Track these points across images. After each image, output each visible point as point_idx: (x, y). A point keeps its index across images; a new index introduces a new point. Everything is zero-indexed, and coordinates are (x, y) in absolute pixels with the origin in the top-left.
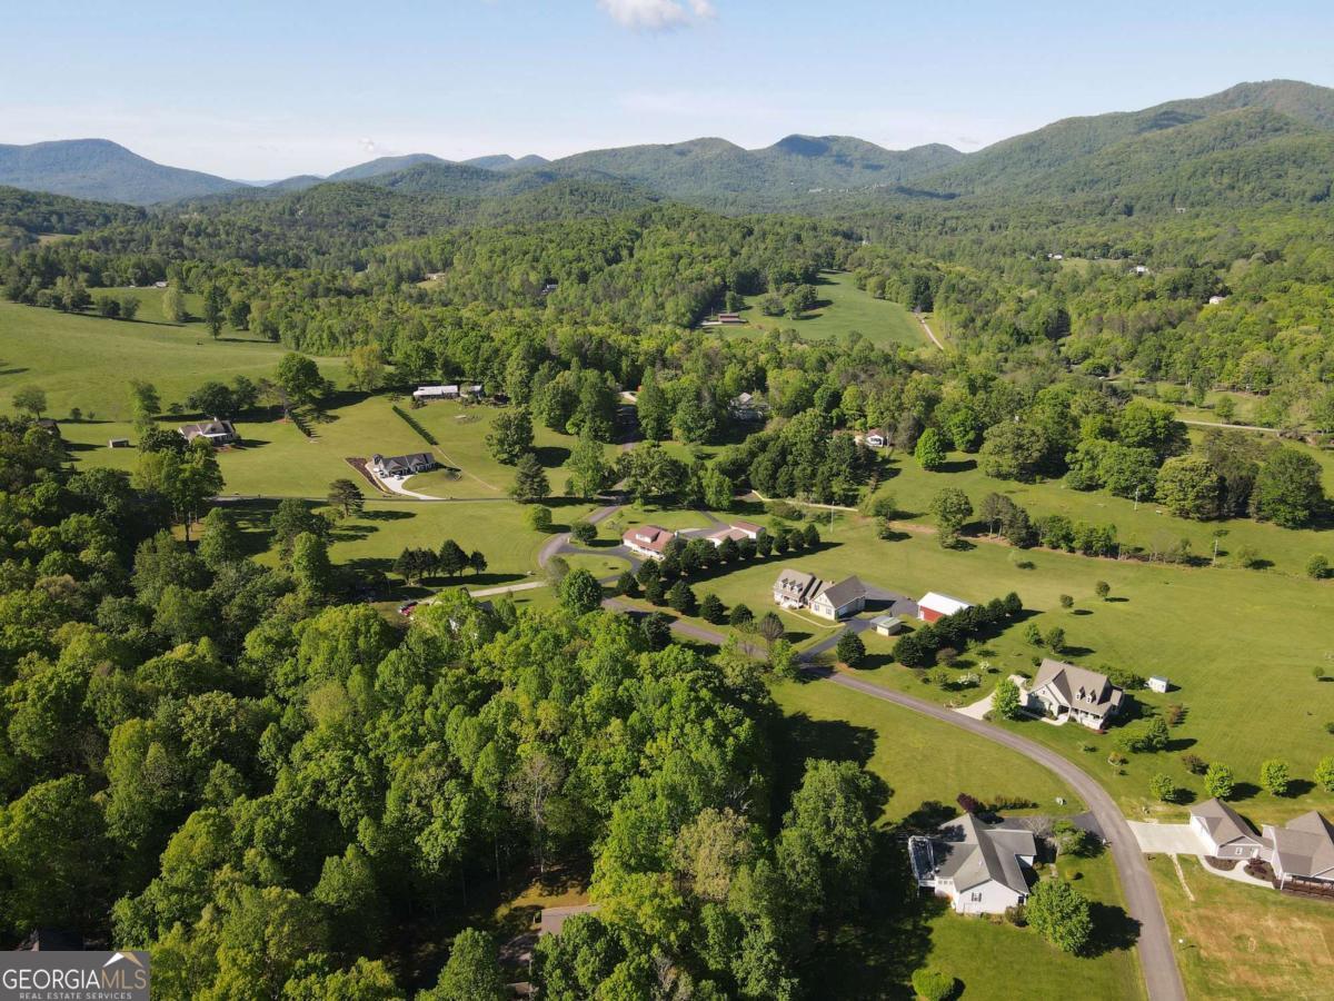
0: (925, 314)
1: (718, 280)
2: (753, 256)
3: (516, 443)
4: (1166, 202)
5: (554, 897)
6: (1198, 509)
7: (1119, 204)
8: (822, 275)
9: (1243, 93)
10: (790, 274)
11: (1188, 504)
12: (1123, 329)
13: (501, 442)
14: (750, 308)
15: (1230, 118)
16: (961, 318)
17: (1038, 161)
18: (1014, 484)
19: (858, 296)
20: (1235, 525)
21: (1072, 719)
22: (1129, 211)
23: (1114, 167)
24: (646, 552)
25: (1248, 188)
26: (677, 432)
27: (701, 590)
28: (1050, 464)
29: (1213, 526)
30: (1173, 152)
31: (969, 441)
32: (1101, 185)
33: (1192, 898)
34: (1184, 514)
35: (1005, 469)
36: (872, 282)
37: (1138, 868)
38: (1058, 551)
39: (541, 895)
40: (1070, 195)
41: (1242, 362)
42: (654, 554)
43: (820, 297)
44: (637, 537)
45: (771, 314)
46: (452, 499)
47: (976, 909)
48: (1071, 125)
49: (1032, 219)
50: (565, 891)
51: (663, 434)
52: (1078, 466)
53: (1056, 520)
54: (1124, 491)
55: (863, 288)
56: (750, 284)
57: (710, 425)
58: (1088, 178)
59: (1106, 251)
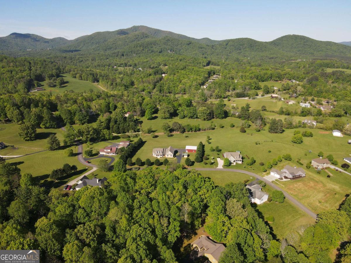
0: (97, 83)
1: (29, 78)
2: (37, 70)
3: (32, 133)
4: (131, 53)
5: (190, 240)
6: (207, 118)
7: (120, 54)
8: (61, 75)
9: (135, 28)
10: (52, 75)
11: (205, 118)
12: (150, 83)
13: (27, 134)
14: (43, 85)
15: (136, 34)
16: (109, 83)
17: (93, 43)
18: (168, 120)
19: (74, 80)
20: (213, 120)
21: (236, 163)
22: (123, 55)
23: (114, 45)
24: (110, 154)
25: (146, 50)
26: (77, 122)
27: (134, 160)
28: (174, 114)
29: (210, 121)
30: (126, 41)
31: (153, 112)
32: (112, 49)
33: (284, 186)
34: (205, 120)
35: (166, 117)
36: (78, 76)
37: (273, 185)
38: (189, 132)
39: (187, 241)
40: (106, 51)
41: (179, 87)
42: (112, 154)
43: (65, 81)
44: (105, 150)
45: (51, 87)
46: (26, 155)
47: (262, 202)
48: (99, 34)
49: (101, 58)
50: (192, 238)
51: (72, 123)
52: (180, 113)
53: (188, 125)
54: (191, 117)
55: (75, 77)
56: (40, 78)
57: (88, 118)
58: (109, 47)
59: (126, 65)
